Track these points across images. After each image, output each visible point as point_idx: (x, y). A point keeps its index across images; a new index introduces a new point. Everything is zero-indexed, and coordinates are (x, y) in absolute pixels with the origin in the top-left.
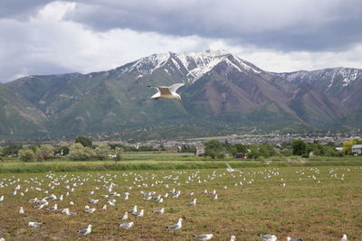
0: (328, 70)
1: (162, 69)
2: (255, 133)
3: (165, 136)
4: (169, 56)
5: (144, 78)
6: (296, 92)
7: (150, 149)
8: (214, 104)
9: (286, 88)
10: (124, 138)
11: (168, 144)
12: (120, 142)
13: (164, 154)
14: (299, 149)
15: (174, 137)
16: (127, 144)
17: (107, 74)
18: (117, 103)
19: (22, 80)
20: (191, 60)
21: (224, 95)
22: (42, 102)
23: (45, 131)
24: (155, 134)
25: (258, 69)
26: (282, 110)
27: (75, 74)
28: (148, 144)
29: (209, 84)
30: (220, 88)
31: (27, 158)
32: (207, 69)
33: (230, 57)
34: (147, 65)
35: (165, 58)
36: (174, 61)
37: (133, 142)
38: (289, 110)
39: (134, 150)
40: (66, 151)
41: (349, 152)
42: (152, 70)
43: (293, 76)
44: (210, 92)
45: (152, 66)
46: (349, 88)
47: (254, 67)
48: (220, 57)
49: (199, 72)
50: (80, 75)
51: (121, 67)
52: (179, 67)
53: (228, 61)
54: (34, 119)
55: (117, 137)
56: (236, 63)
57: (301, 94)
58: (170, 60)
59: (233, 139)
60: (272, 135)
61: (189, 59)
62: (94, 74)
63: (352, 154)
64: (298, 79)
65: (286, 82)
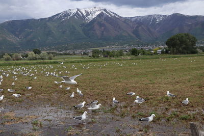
0: (150, 16)
1: (73, 16)
2: (117, 45)
3: (76, 48)
4: (76, 10)
5: (65, 21)
6: (135, 26)
7: (69, 54)
8: (98, 32)
9: (131, 24)
10: (57, 49)
11: (77, 52)
12: (55, 51)
13: (74, 56)
14: (134, 52)
15: (80, 48)
16: (58, 52)
17: (48, 19)
18: (53, 33)
19: (7, 22)
20: (87, 12)
21: (103, 28)
22: (17, 33)
23: (19, 46)
24: (71, 47)
25: (118, 16)
26: (129, 34)
27: (32, 19)
28: (68, 52)
29: (95, 23)
30: (101, 25)
31: (8, 59)
32: (94, 16)
33: (105, 10)
34: (66, 14)
35: (75, 11)
36: (79, 12)
37: (61, 51)
38: (132, 35)
39: (61, 55)
40: (27, 56)
41: (156, 53)
42: (69, 17)
43: (134, 19)
44: (96, 27)
45: (68, 15)
46: (159, 24)
47: (116, 15)
48: (100, 10)
49: (91, 17)
50: (35, 20)
51: (55, 16)
52: (81, 15)
53: (104, 12)
54: (13, 41)
55: (53, 49)
56: (108, 13)
57: (137, 27)
58: (77, 12)
59: (107, 48)
60: (125, 46)
61: (86, 11)
62: (41, 19)
63: (157, 54)
64: (136, 20)
65: (131, 22)
